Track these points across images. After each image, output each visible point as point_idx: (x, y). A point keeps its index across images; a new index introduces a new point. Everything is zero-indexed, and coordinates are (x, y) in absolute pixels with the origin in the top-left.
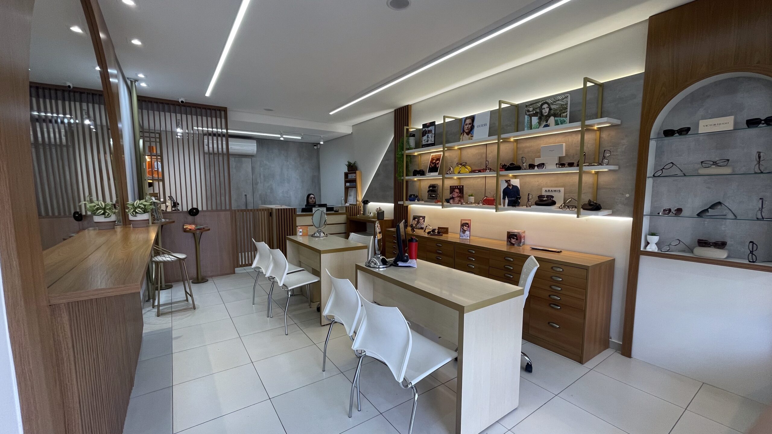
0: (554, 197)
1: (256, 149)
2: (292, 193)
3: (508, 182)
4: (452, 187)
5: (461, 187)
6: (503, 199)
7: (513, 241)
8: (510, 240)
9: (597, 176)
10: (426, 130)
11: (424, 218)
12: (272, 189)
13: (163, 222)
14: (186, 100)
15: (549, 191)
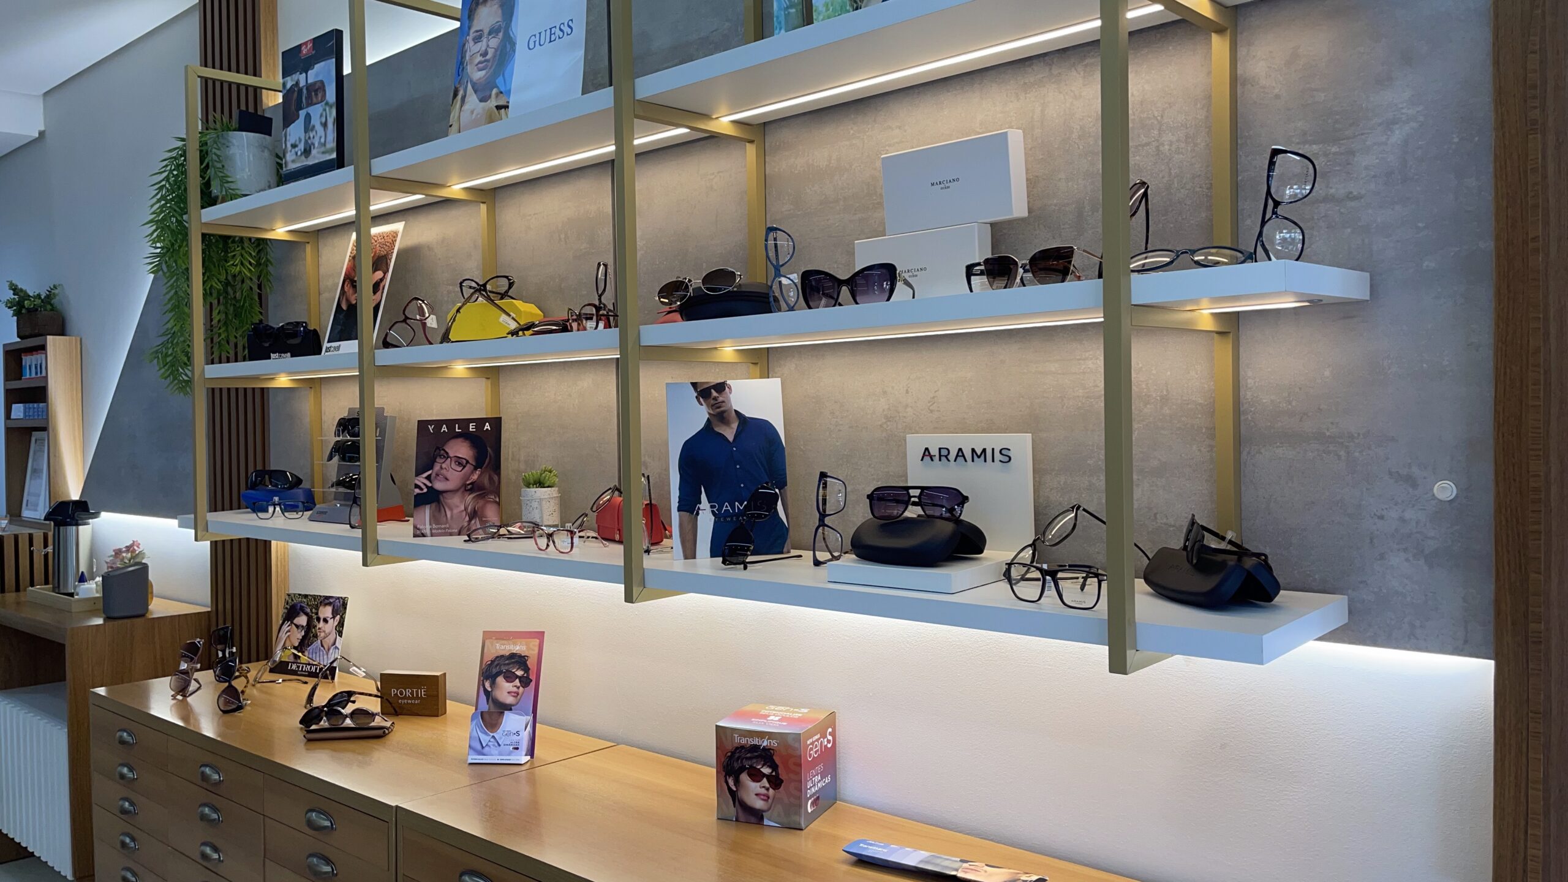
0: (965, 499)
3: (714, 394)
4: (431, 428)
5: (487, 427)
6: (680, 509)
7: (753, 791)
8: (737, 782)
9: (1229, 347)
10: (297, 83)
11: (340, 606)
15: (944, 454)
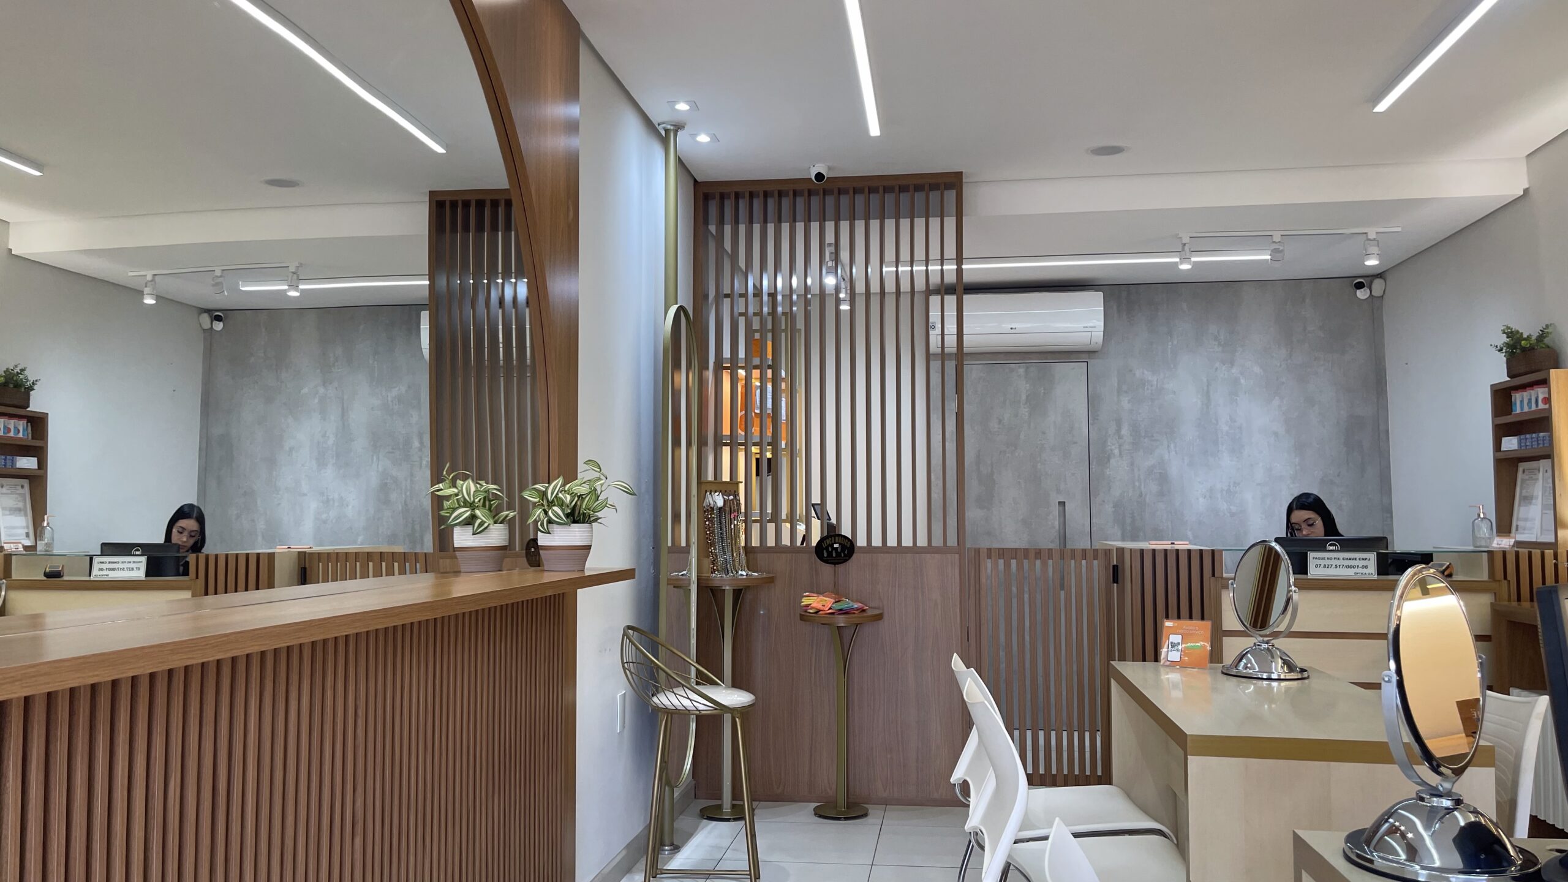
1: (1099, 323)
2: (1250, 497)
12: (1163, 478)
13: (740, 577)
14: (830, 169)
